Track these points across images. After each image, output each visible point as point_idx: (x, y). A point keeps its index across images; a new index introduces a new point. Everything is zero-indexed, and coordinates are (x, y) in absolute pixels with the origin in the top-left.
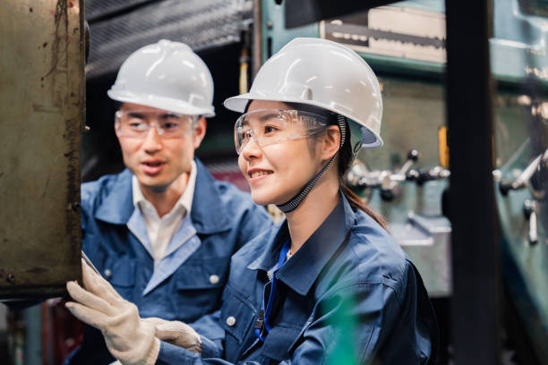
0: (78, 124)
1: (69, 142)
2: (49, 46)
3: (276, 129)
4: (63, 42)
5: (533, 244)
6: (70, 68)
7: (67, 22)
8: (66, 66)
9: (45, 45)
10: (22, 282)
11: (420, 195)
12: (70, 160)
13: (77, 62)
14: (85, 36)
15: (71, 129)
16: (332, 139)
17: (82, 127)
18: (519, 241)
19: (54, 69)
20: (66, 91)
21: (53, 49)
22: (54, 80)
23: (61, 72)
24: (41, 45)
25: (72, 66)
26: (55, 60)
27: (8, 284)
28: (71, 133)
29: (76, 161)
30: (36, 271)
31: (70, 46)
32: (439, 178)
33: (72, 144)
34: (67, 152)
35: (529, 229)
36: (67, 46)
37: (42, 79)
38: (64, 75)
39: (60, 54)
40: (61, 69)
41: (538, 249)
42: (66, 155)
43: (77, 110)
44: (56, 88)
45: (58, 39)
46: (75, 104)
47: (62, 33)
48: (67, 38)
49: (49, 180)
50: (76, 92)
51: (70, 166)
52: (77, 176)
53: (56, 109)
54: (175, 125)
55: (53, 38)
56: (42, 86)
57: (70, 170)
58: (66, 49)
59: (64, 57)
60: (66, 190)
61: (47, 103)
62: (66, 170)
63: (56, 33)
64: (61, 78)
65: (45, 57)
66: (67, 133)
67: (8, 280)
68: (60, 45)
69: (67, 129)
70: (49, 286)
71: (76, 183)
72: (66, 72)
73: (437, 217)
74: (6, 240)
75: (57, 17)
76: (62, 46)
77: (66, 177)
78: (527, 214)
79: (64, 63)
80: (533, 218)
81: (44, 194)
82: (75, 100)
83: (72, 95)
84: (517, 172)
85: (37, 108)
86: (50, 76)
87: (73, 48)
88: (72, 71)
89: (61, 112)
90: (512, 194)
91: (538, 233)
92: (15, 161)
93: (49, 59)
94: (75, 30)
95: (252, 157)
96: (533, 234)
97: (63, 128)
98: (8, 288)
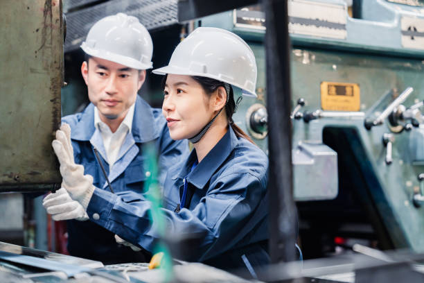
0: (59, 81)
1: (53, 92)
2: (40, 31)
3: (184, 92)
4: (49, 28)
5: (389, 164)
6: (54, 45)
7: (51, 16)
8: (51, 44)
9: (37, 30)
10: (24, 181)
11: (307, 129)
12: (55, 103)
13: (58, 41)
14: (63, 23)
15: (55, 84)
16: (221, 97)
17: (61, 83)
18: (379, 162)
19: (43, 45)
20: (51, 60)
21: (43, 33)
22: (43, 53)
23: (48, 47)
24: (35, 31)
25: (55, 43)
26: (44, 40)
27: (16, 182)
28: (54, 87)
29: (58, 104)
30: (33, 174)
31: (54, 31)
32: (320, 117)
33: (55, 93)
34: (52, 98)
35: (386, 153)
36: (52, 31)
37: (36, 52)
38: (50, 49)
39: (46, 37)
40: (48, 45)
41: (393, 167)
42: (52, 101)
43: (58, 71)
44: (45, 58)
45: (46, 27)
46: (56, 68)
47: (48, 22)
48: (52, 25)
49: (40, 117)
50: (57, 61)
51: (54, 108)
52: (58, 114)
53: (46, 72)
54: (128, 76)
55: (43, 26)
56: (36, 57)
57: (54, 110)
58: (51, 33)
59: (50, 38)
60: (52, 123)
61: (40, 68)
62: (51, 110)
63: (45, 23)
64: (48, 52)
65: (37, 38)
66: (52, 87)
67: (15, 179)
68: (47, 30)
69: (52, 84)
70: (41, 183)
71: (58, 119)
72: (51, 48)
73: (319, 145)
74: (13, 154)
75: (45, 12)
76: (49, 31)
77: (52, 115)
78: (385, 143)
79: (49, 42)
80: (389, 145)
81: (38, 125)
82: (57, 65)
83: (55, 62)
84: (377, 113)
85: (32, 71)
86: (41, 51)
87: (56, 32)
88: (55, 47)
89: (48, 73)
90: (374, 129)
91: (393, 156)
92: (19, 104)
93: (40, 40)
94: (57, 20)
95: (169, 110)
96: (389, 157)
97: (49, 83)
98: (15, 184)
